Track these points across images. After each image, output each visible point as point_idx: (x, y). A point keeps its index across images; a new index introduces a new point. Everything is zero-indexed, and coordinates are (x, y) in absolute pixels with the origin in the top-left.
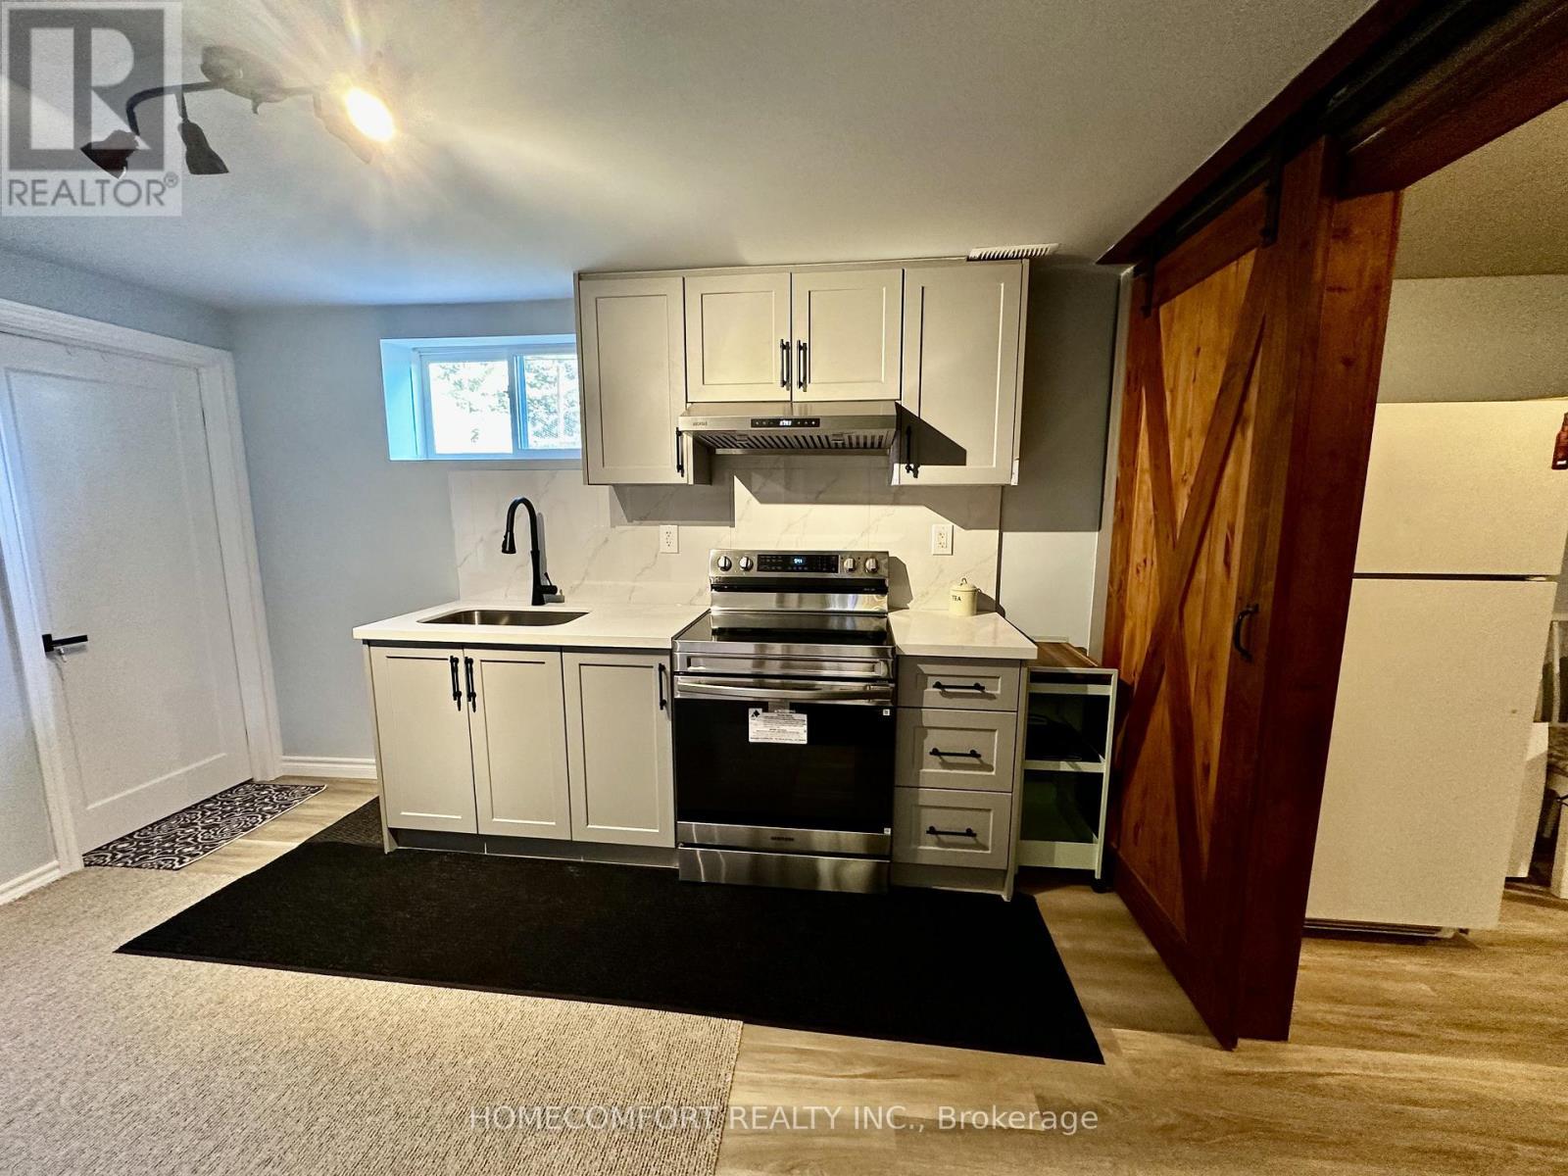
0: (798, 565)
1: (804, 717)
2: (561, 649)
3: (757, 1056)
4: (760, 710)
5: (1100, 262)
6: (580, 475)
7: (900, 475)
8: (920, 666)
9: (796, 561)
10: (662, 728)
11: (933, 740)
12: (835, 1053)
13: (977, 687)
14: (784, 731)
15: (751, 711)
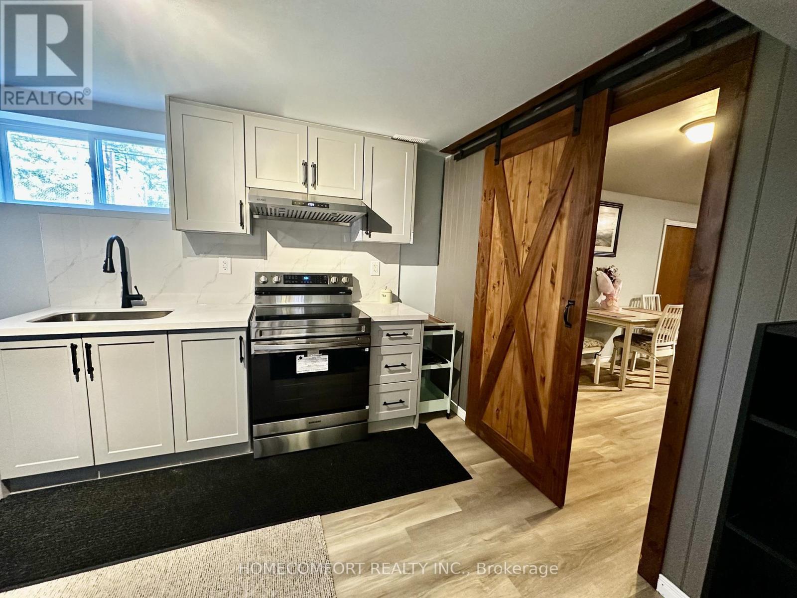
0: (306, 280)
1: (327, 357)
2: (168, 332)
3: (334, 528)
4: (303, 356)
5: (442, 151)
6: (170, 224)
7: (361, 236)
8: (380, 326)
9: (305, 278)
10: (241, 373)
11: (386, 361)
12: (371, 513)
13: (404, 334)
14: (316, 365)
15: (298, 357)
